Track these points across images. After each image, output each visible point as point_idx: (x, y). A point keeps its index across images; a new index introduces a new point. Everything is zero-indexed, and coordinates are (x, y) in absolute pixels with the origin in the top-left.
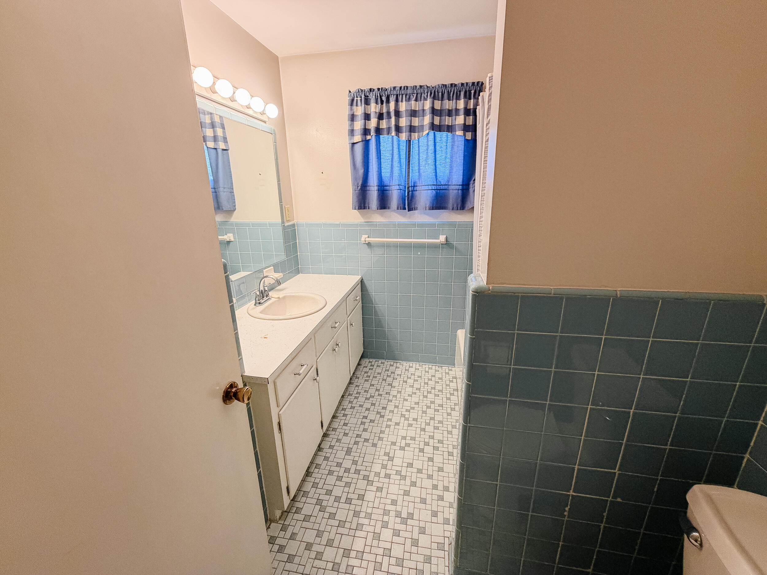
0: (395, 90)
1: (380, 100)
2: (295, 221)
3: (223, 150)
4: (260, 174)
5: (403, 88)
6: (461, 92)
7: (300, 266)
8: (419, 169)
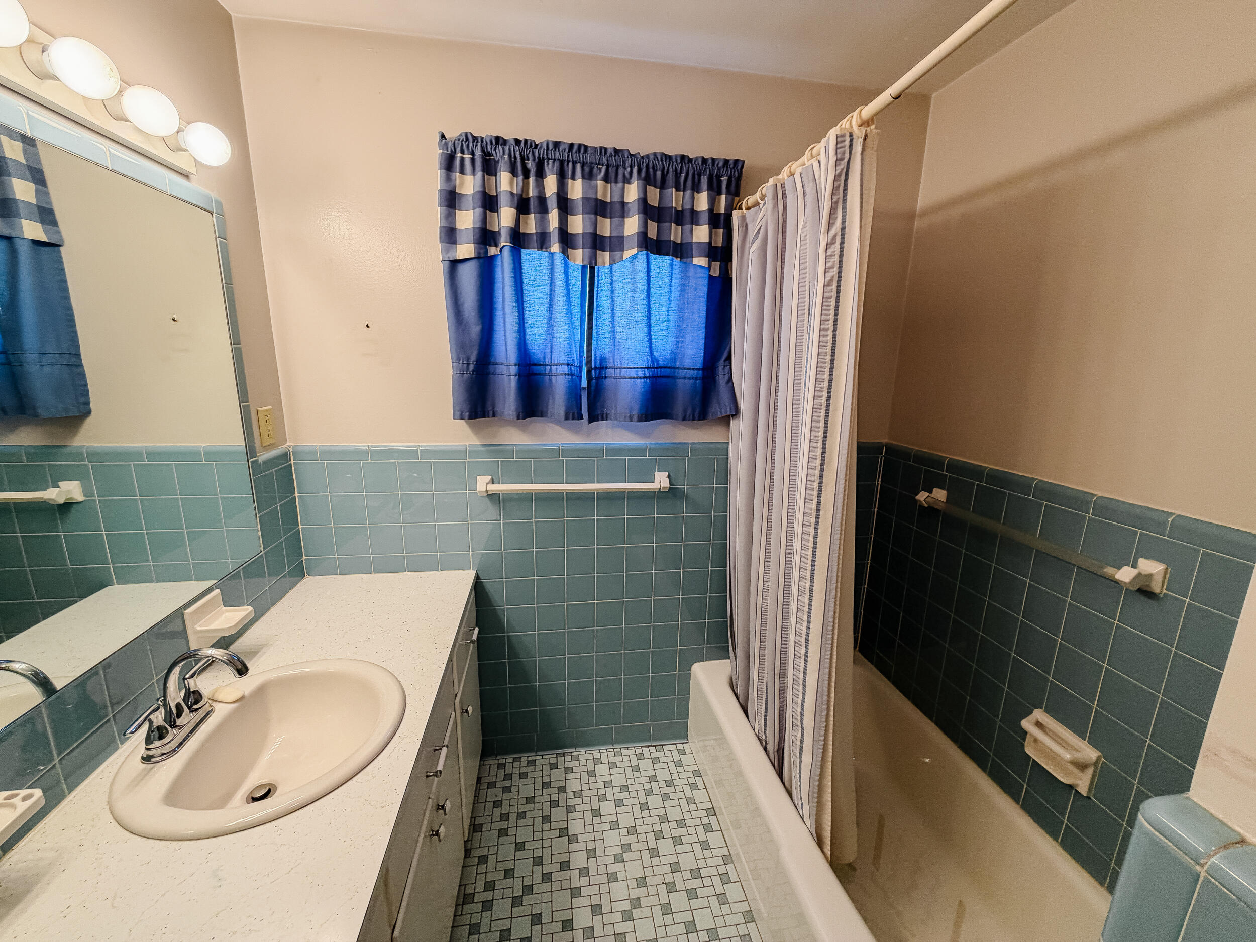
0: (557, 150)
1: (518, 168)
2: (288, 444)
3: (37, 243)
4: (174, 320)
5: (575, 148)
6: (702, 177)
7: (304, 557)
8: (613, 331)
